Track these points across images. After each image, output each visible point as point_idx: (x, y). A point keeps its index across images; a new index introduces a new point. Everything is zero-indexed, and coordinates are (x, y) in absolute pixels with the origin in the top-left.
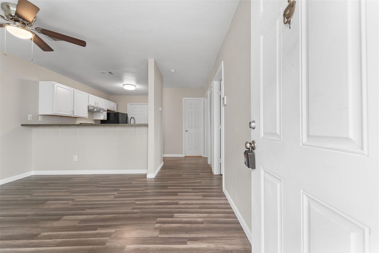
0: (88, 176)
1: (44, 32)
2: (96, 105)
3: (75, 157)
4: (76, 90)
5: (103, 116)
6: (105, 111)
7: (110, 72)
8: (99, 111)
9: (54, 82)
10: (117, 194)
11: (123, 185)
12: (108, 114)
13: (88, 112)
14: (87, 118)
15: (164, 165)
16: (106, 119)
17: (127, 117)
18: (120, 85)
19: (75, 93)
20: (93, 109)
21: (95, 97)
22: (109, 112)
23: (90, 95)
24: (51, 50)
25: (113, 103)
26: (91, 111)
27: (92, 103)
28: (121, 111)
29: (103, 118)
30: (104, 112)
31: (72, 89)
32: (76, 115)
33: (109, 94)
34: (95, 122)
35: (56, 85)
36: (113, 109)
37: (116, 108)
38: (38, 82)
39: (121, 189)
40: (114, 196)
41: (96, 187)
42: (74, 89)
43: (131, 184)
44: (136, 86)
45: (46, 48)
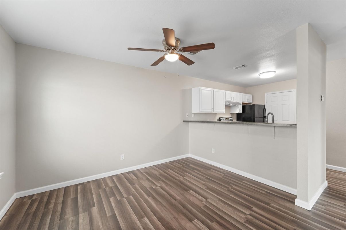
0: (222, 171)
1: (185, 50)
2: (231, 100)
3: (213, 150)
4: (215, 90)
5: (239, 110)
6: (241, 105)
7: (243, 66)
8: (235, 105)
9: (200, 87)
10: (249, 215)
11: (258, 202)
12: (244, 107)
13: (225, 107)
14: (224, 112)
15: (328, 187)
16: (242, 112)
17: (264, 108)
18: (255, 76)
19: (214, 92)
20: (228, 104)
21: (231, 92)
22: (245, 105)
23: (227, 92)
24: (193, 63)
25: (248, 95)
26: (228, 106)
27: (229, 99)
28: (257, 103)
29: (238, 112)
30: (239, 106)
31: (212, 89)
32: (215, 111)
33: (244, 88)
34: (232, 115)
35: (201, 89)
36: (248, 101)
37: (252, 101)
38: (192, 89)
39: (255, 209)
40: (246, 218)
41: (228, 190)
42: (214, 89)
43: (268, 204)
44: (275, 72)
45: (189, 62)
